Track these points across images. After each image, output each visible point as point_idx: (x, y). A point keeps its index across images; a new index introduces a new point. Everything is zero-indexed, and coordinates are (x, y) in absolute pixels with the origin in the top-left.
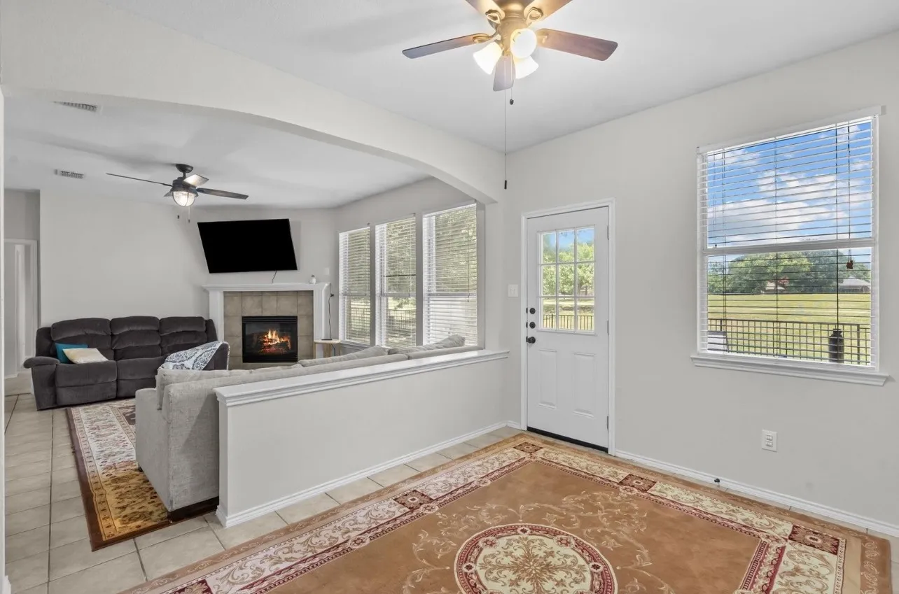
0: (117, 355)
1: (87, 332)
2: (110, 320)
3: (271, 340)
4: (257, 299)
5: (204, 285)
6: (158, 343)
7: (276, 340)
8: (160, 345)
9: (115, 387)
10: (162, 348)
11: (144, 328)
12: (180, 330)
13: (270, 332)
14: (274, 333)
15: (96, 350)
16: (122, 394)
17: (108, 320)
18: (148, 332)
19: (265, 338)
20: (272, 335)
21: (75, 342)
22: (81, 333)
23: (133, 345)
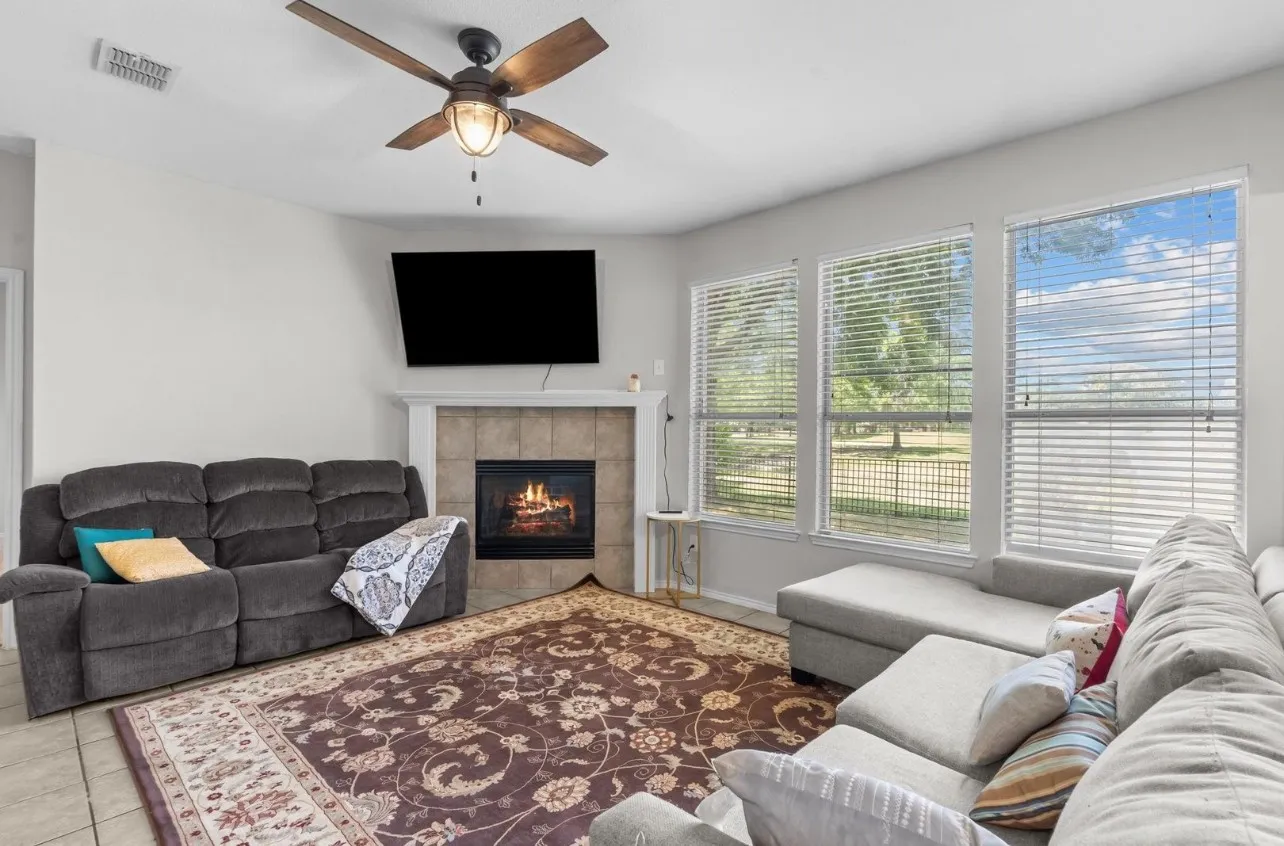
0: (221, 553)
1: (150, 496)
2: (203, 466)
3: (534, 505)
4: (508, 425)
5: (399, 392)
6: (312, 521)
7: (543, 505)
8: (315, 525)
9: (234, 640)
10: (320, 532)
11: (279, 486)
12: (357, 489)
13: (530, 487)
14: (540, 488)
15: (174, 543)
16: (249, 656)
17: (196, 467)
18: (292, 495)
19: (520, 500)
20: (535, 492)
21: (122, 522)
22: (136, 499)
23: (260, 527)
